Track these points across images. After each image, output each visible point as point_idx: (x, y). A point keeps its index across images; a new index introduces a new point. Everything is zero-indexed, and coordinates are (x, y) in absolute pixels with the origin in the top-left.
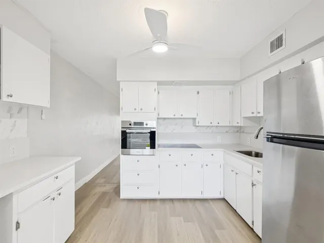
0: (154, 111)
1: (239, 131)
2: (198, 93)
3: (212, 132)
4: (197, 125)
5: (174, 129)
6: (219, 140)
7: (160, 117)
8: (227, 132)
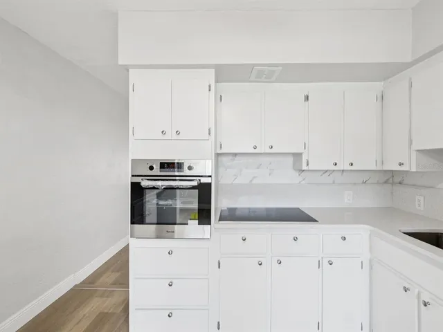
0: (207, 136)
1: (391, 181)
2: (307, 98)
3: (334, 182)
4: (304, 167)
5: (254, 177)
6: (348, 199)
7: (224, 150)
8: (364, 183)
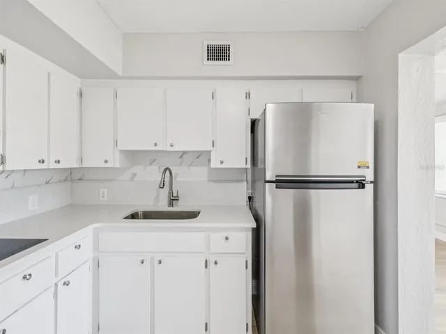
1: (69, 178)
6: (32, 206)
8: (47, 183)
